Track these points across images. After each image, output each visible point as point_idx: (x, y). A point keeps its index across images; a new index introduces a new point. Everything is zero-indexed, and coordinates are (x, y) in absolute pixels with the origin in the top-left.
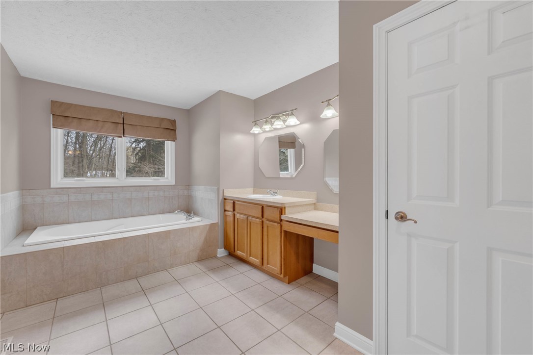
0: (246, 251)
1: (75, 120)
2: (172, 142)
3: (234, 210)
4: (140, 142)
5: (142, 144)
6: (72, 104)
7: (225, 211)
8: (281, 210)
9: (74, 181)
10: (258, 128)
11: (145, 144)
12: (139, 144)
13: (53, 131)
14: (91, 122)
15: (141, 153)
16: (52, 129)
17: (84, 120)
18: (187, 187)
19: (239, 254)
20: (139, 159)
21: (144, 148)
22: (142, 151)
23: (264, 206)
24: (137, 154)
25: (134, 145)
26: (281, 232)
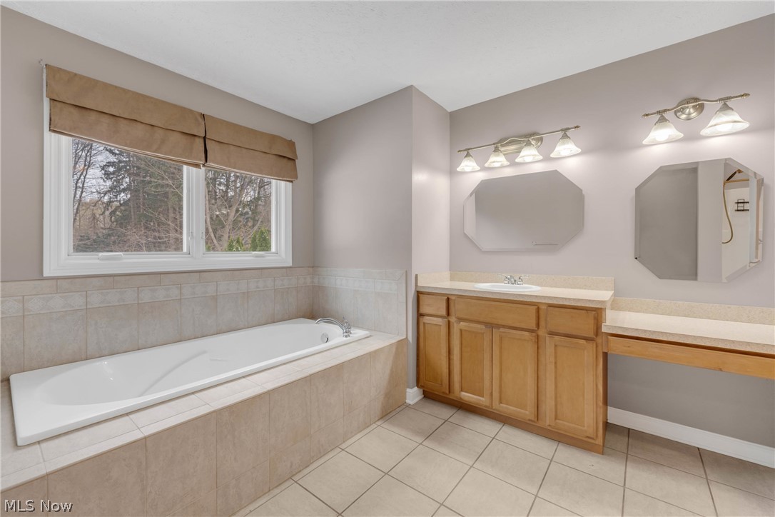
0: (487, 392)
1: (105, 119)
2: (288, 183)
3: (448, 314)
4: (119, 192)
5: (122, 194)
6: (96, 82)
7: (422, 315)
8: (596, 313)
9: (97, 261)
10: (470, 160)
11: (129, 196)
12: (116, 196)
13: (50, 139)
14: (140, 126)
15: (121, 212)
16: (47, 134)
17: (125, 122)
18: (311, 269)
19: (466, 399)
20: (116, 221)
21: (126, 203)
22: (122, 208)
23: (543, 307)
24: (113, 213)
25: (106, 199)
26: (597, 357)
